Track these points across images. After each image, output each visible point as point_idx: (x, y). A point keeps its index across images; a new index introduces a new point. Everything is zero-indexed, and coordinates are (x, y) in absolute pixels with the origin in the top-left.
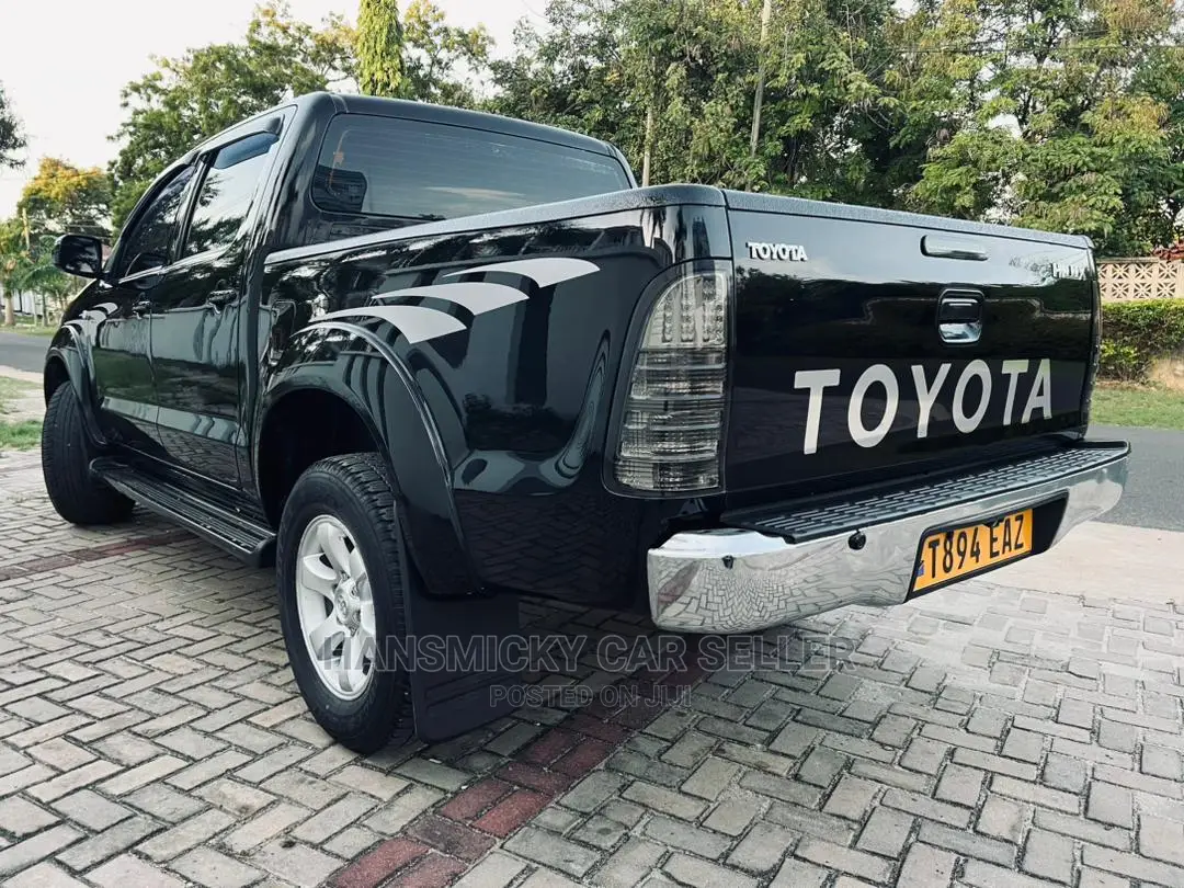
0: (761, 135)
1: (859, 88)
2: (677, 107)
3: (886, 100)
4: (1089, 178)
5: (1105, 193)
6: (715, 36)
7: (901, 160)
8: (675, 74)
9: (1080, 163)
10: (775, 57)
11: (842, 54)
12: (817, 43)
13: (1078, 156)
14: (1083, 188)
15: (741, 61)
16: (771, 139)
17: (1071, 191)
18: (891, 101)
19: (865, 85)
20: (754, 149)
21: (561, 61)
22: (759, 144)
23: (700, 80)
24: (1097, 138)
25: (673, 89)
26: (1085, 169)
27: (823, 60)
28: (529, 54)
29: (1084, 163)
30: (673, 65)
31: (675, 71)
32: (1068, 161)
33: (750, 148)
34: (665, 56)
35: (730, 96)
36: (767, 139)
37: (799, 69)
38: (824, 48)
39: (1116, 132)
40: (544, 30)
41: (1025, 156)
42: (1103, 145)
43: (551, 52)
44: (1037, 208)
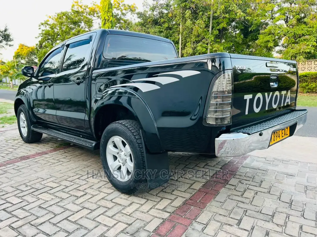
0: (212, 29)
1: (240, 14)
2: (189, 22)
3: (248, 17)
4: (307, 37)
5: (312, 41)
6: (199, 2)
7: (252, 34)
8: (188, 13)
9: (304, 33)
10: (216, 7)
11: (235, 5)
12: (227, 3)
13: (303, 31)
14: (305, 40)
15: (206, 9)
16: (215, 30)
17: (302, 41)
18: (249, 18)
19: (242, 13)
20: (210, 33)
21: (156, 11)
22: (212, 31)
23: (195, 15)
24: (309, 26)
25: (187, 17)
26: (306, 34)
27: (230, 7)
28: (147, 10)
29: (305, 33)
30: (187, 11)
31: (188, 12)
32: (300, 32)
33: (209, 33)
34: (185, 8)
35: (203, 18)
36: (214, 30)
37: (223, 10)
38: (230, 4)
39: (314, 24)
40: (151, 3)
41: (288, 32)
42: (310, 27)
43: (153, 9)
44: (292, 46)
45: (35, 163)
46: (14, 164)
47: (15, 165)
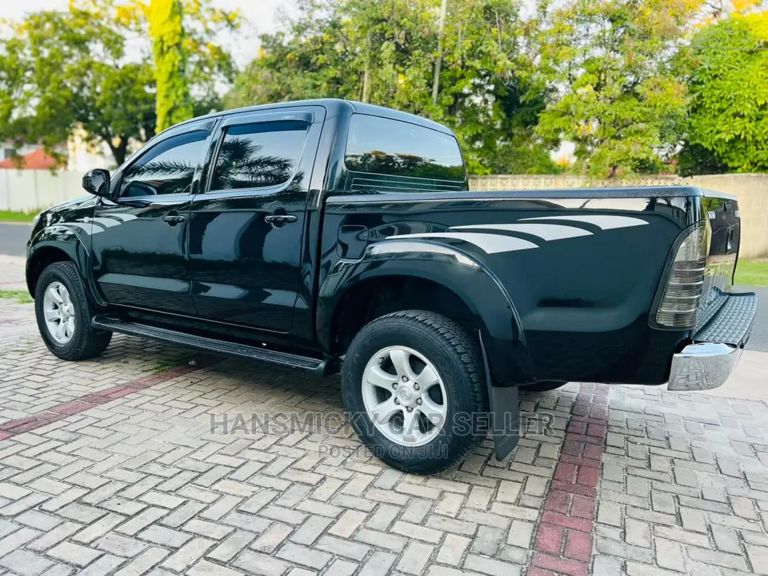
0: (439, 91)
1: (505, 64)
2: (388, 70)
3: (521, 72)
4: (641, 126)
5: (651, 136)
6: (414, 25)
7: (523, 110)
8: (387, 49)
9: (636, 117)
10: (453, 42)
11: (493, 42)
12: (476, 34)
13: (634, 113)
14: (637, 132)
15: (429, 42)
16: (446, 94)
17: (630, 134)
18: (523, 74)
19: (508, 62)
20: (435, 100)
21: (305, 36)
22: (438, 96)
23: (402, 55)
24: (646, 102)
25: (386, 59)
26: (638, 120)
27: (481, 45)
28: (283, 30)
29: (638, 117)
30: (385, 44)
31: (388, 47)
32: (627, 115)
33: (433, 99)
34: (381, 38)
35: (423, 65)
36: (443, 94)
37: (467, 50)
38: (482, 38)
39: (659, 99)
40: (296, 16)
41: (604, 111)
42: (650, 106)
43: (300, 30)
44: (610, 143)
45: (137, 411)
46: (84, 413)
47: (87, 417)
